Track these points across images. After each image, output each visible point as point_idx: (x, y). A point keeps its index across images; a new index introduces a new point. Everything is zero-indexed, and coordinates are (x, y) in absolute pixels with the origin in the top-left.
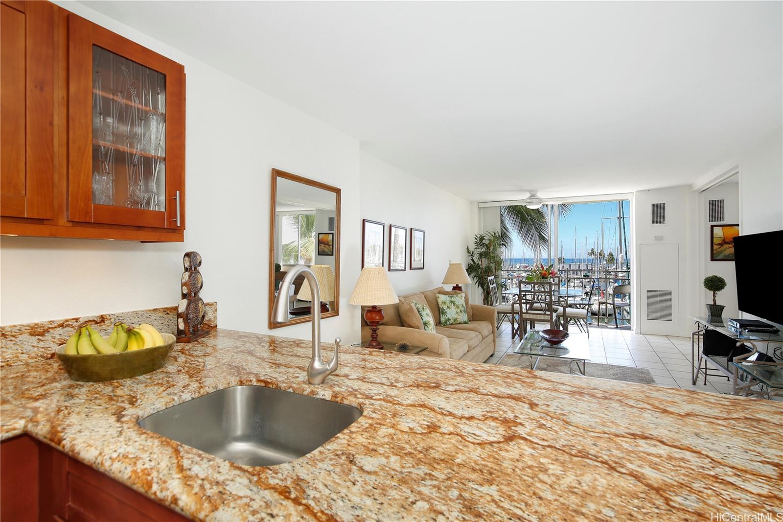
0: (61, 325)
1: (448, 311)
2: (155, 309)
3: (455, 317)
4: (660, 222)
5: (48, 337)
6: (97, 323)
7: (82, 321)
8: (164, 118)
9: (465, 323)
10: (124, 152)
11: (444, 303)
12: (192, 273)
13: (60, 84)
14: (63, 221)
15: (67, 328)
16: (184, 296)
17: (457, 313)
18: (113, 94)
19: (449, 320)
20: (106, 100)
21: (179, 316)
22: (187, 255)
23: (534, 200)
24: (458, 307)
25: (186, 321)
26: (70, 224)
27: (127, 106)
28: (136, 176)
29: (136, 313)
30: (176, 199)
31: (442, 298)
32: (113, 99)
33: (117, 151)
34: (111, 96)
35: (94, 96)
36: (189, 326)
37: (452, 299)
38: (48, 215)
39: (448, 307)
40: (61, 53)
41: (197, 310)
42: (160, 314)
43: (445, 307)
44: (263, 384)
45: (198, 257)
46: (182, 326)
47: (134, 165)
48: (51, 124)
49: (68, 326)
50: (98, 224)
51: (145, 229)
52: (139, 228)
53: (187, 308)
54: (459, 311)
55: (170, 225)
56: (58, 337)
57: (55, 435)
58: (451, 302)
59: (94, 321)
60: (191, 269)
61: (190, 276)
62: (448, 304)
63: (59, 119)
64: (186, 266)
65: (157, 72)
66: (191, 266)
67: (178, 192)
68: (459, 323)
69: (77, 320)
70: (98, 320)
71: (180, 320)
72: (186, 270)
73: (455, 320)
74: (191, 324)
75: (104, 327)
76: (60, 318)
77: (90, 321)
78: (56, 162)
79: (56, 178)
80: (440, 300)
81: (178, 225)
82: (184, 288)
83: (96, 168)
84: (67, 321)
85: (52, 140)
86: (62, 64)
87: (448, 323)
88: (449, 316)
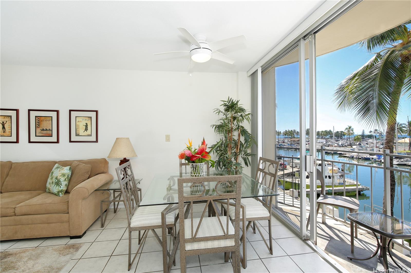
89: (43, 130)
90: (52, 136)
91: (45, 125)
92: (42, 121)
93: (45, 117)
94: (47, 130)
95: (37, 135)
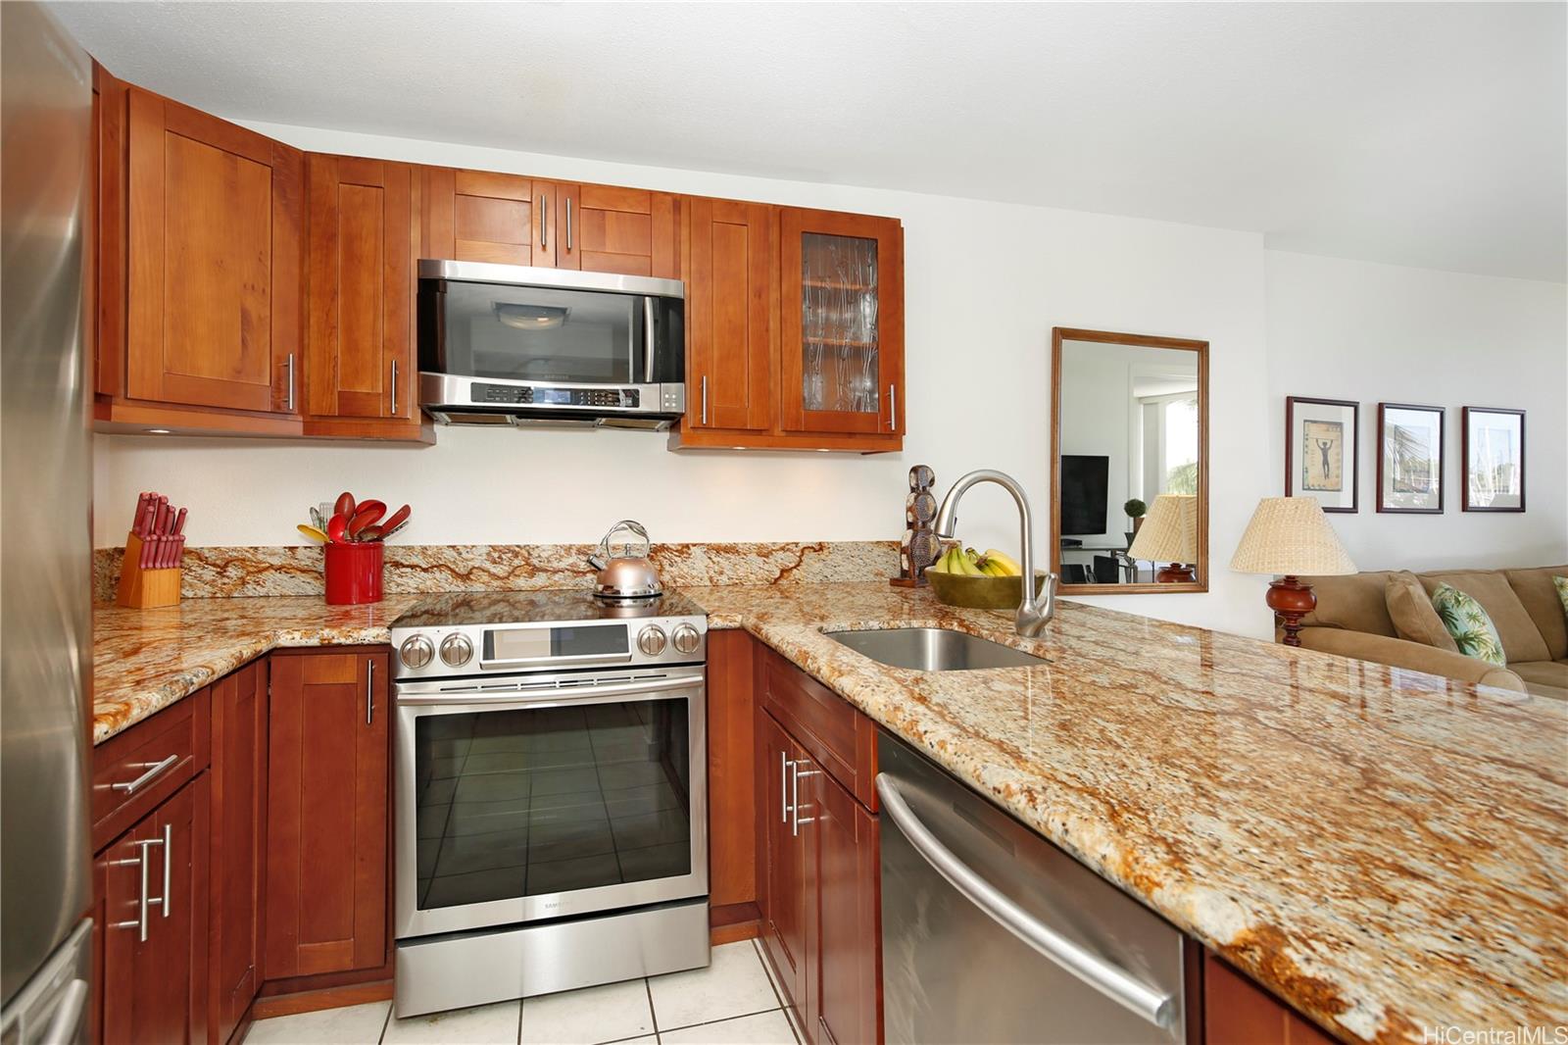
0: (782, 549)
2: (878, 542)
5: (771, 560)
6: (815, 551)
7: (801, 546)
8: (876, 293)
10: (833, 346)
12: (919, 495)
13: (775, 285)
14: (778, 431)
15: (788, 553)
16: (910, 525)
18: (822, 281)
20: (814, 289)
21: (903, 551)
22: (915, 470)
25: (911, 558)
26: (784, 434)
27: (835, 289)
28: (845, 374)
29: (856, 543)
30: (890, 395)
32: (821, 287)
33: (826, 345)
34: (819, 284)
35: (803, 287)
36: (914, 566)
38: (766, 426)
40: (775, 253)
41: (926, 546)
42: (885, 550)
44: (965, 631)
45: (929, 473)
46: (905, 566)
47: (844, 360)
48: (767, 330)
49: (788, 550)
50: (809, 433)
51: (858, 436)
52: (851, 435)
53: (911, 541)
55: (886, 430)
56: (780, 561)
57: (758, 629)
59: (812, 548)
60: (918, 488)
61: (916, 498)
63: (774, 325)
64: (912, 485)
65: (867, 239)
66: (917, 485)
67: (892, 387)
69: (797, 544)
70: (817, 548)
71: (904, 557)
72: (913, 490)
74: (917, 564)
75: (823, 557)
76: (782, 540)
77: (809, 547)
78: (772, 368)
79: (772, 385)
81: (893, 428)
82: (909, 514)
83: (807, 369)
84: (788, 545)
85: (768, 346)
86: (776, 264)
95: (1397, 487)
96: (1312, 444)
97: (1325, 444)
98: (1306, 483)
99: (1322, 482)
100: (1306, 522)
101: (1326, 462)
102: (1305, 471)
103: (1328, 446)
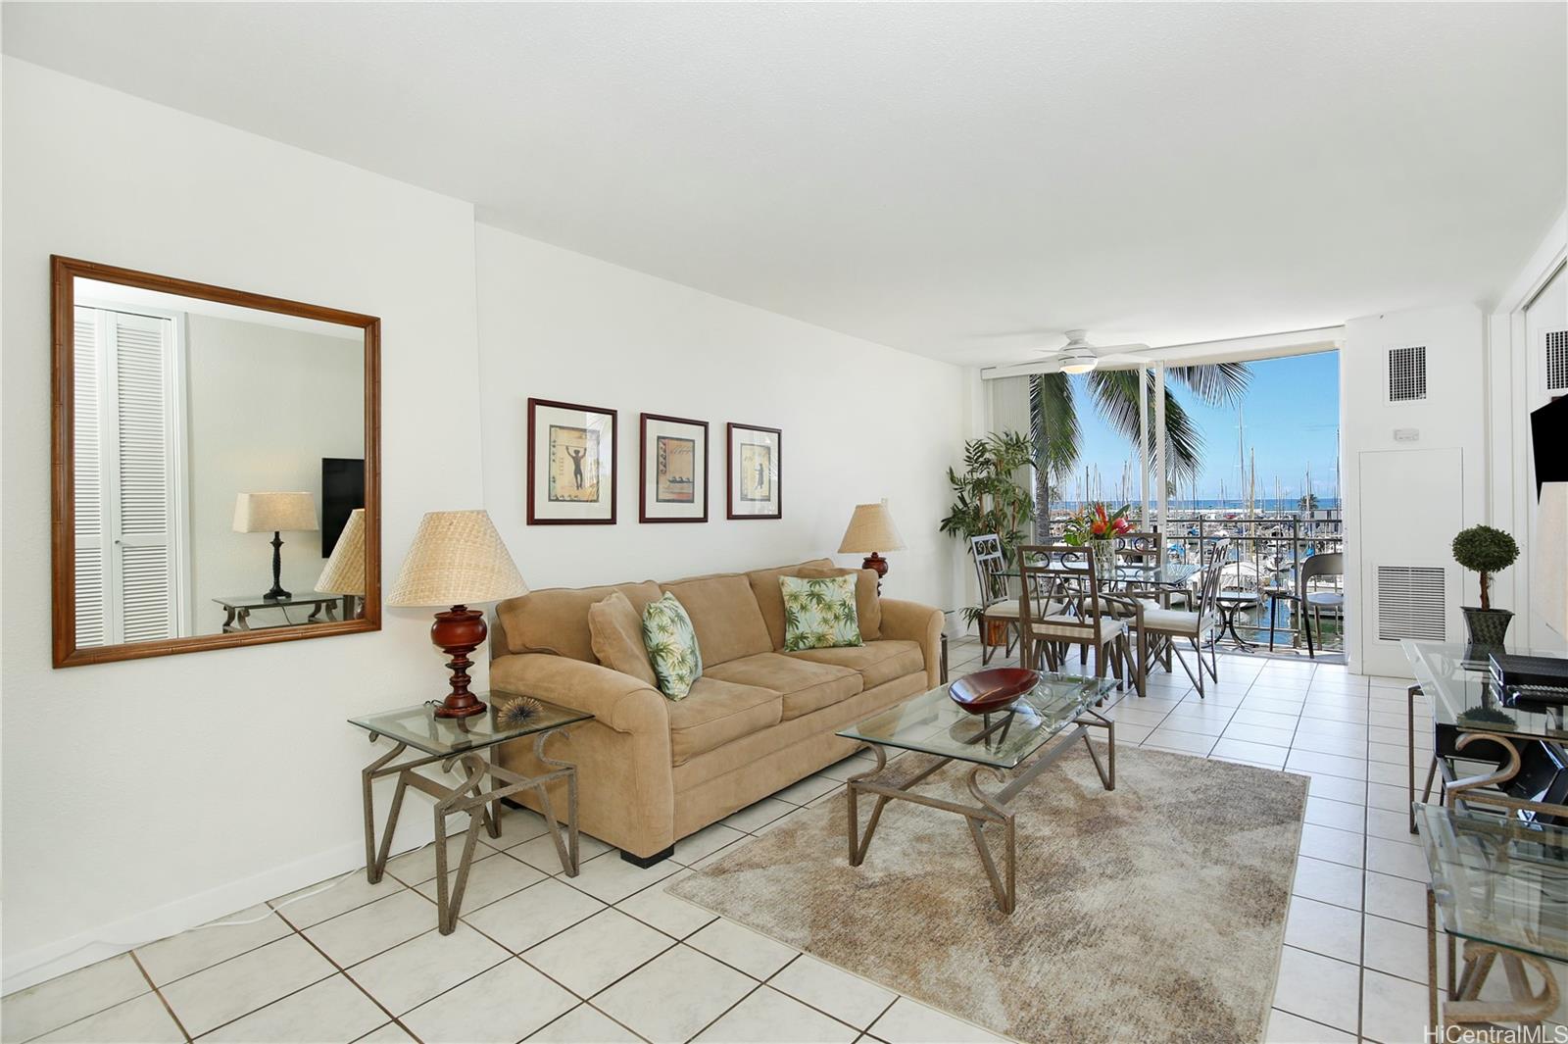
1: (801, 616)
3: (820, 631)
4: (1410, 395)
9: (850, 645)
11: (795, 597)
17: (825, 621)
19: (802, 637)
23: (1075, 353)
24: (829, 607)
31: (792, 585)
37: (817, 589)
39: (803, 608)
43: (795, 607)
54: (830, 616)
58: (812, 595)
62: (803, 600)
68: (834, 646)
73: (821, 638)
80: (786, 591)
87: (801, 645)
88: (803, 628)
89: (674, 481)
90: (693, 502)
91: (678, 466)
92: (671, 452)
93: (679, 442)
94: (682, 481)
95: (660, 497)
96: (561, 452)
97: (577, 452)
98: (553, 494)
99: (574, 492)
100: (458, 540)
101: (578, 471)
102: (552, 480)
103: (580, 454)
